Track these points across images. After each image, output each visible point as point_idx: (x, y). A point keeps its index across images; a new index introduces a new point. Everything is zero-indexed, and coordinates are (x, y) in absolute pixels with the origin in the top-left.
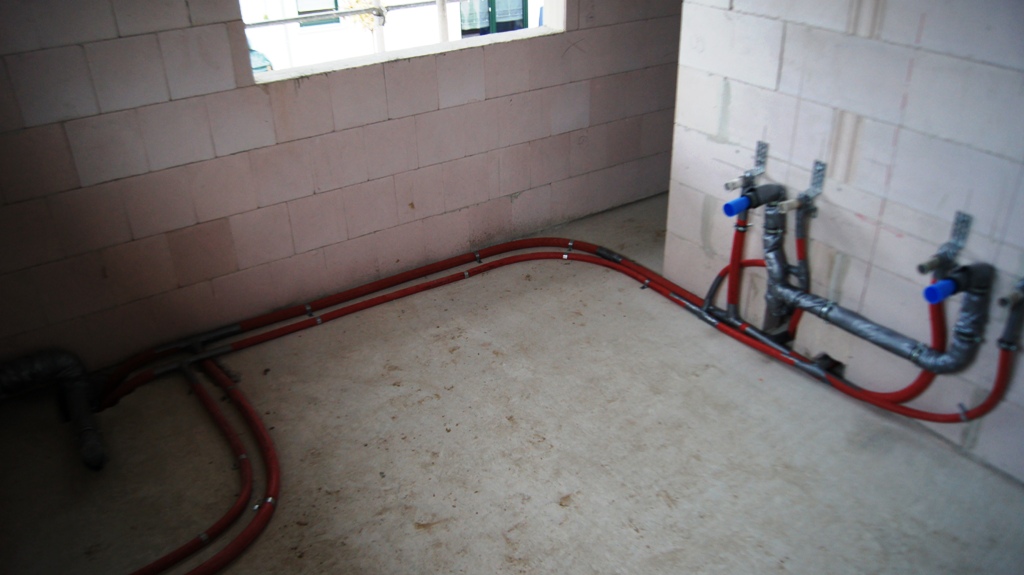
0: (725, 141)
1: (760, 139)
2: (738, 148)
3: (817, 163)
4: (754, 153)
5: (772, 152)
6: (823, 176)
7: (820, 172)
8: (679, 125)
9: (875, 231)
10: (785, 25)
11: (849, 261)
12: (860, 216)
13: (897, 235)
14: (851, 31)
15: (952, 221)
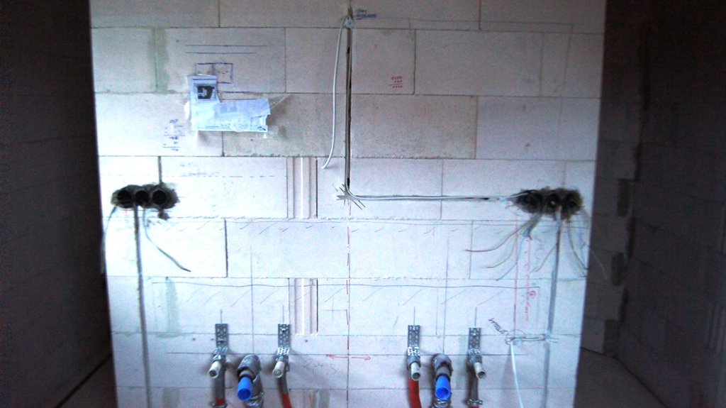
0: (178, 334)
1: (219, 322)
2: (195, 336)
3: (280, 326)
4: (214, 336)
5: (231, 330)
6: (289, 334)
7: (285, 333)
8: (117, 333)
9: (347, 362)
10: (225, 222)
11: (328, 394)
12: (330, 356)
13: (366, 359)
14: (291, 216)
15: (407, 334)
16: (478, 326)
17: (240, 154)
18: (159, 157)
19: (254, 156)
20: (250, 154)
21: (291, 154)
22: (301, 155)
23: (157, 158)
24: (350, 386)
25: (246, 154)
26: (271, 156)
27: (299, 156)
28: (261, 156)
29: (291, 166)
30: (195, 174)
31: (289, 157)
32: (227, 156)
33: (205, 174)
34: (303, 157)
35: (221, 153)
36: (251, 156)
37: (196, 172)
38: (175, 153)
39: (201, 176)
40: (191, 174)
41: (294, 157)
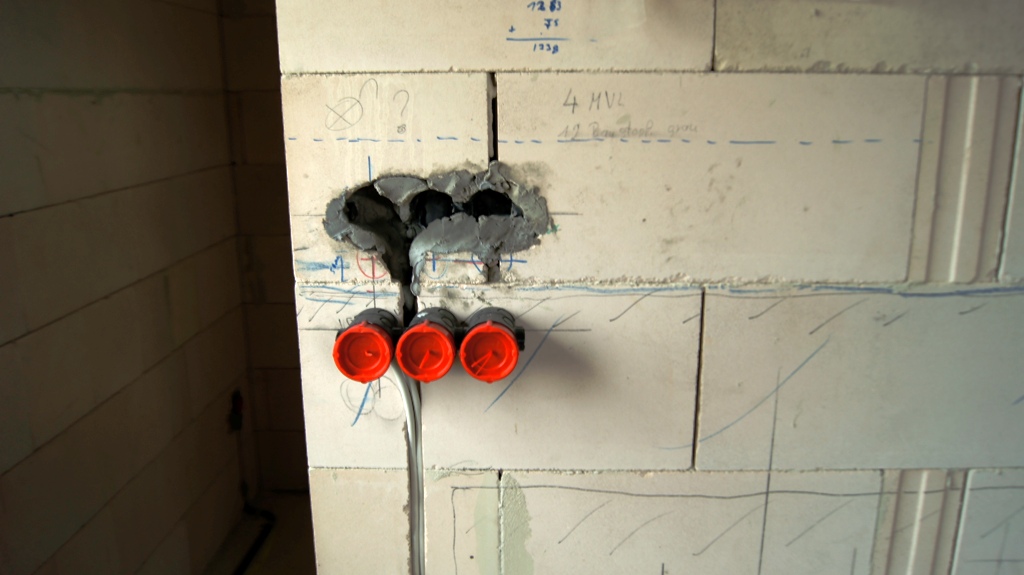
10: (703, 295)
14: (918, 274)
17: (771, 62)
18: (492, 75)
19: (819, 68)
20: (805, 64)
21: (943, 65)
22: (975, 67)
23: (483, 78)
25: (794, 64)
26: (877, 71)
27: (966, 73)
28: (842, 70)
29: (936, 107)
30: (612, 135)
31: (935, 73)
32: (728, 70)
33: (645, 135)
34: (979, 74)
35: (708, 60)
36: (810, 71)
37: (616, 128)
38: (547, 60)
39: (634, 142)
40: (599, 135)
41: (950, 75)
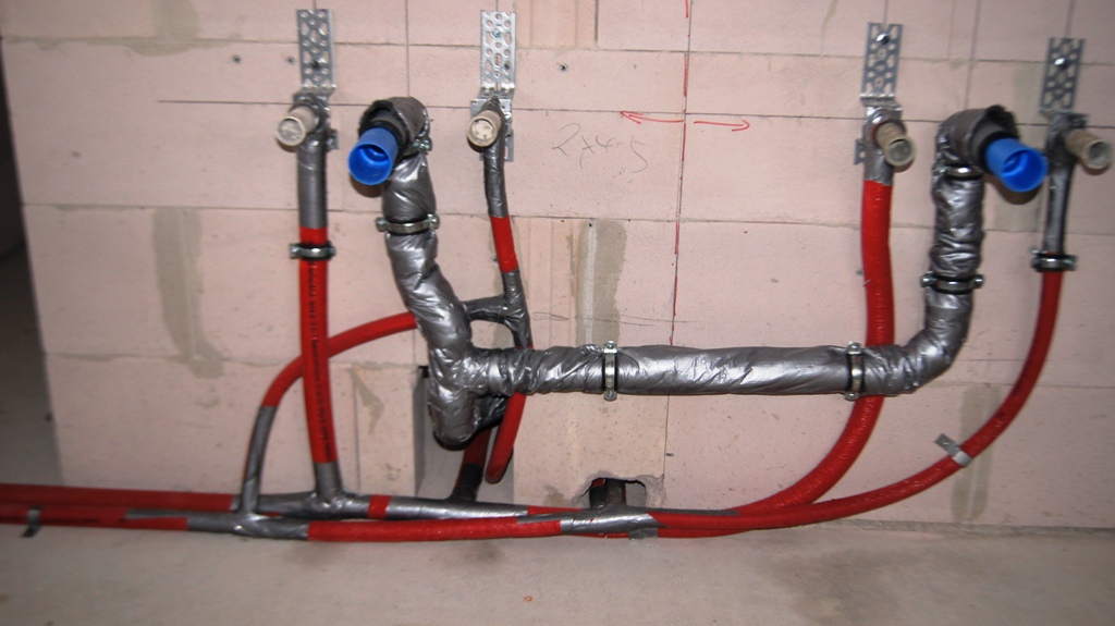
1: (307, 5)
2: (237, 48)
9: (680, 135)
11: (621, 234)
12: (632, 115)
13: (737, 129)
15: (862, 51)
16: (1076, 35)
24: (685, 214)
